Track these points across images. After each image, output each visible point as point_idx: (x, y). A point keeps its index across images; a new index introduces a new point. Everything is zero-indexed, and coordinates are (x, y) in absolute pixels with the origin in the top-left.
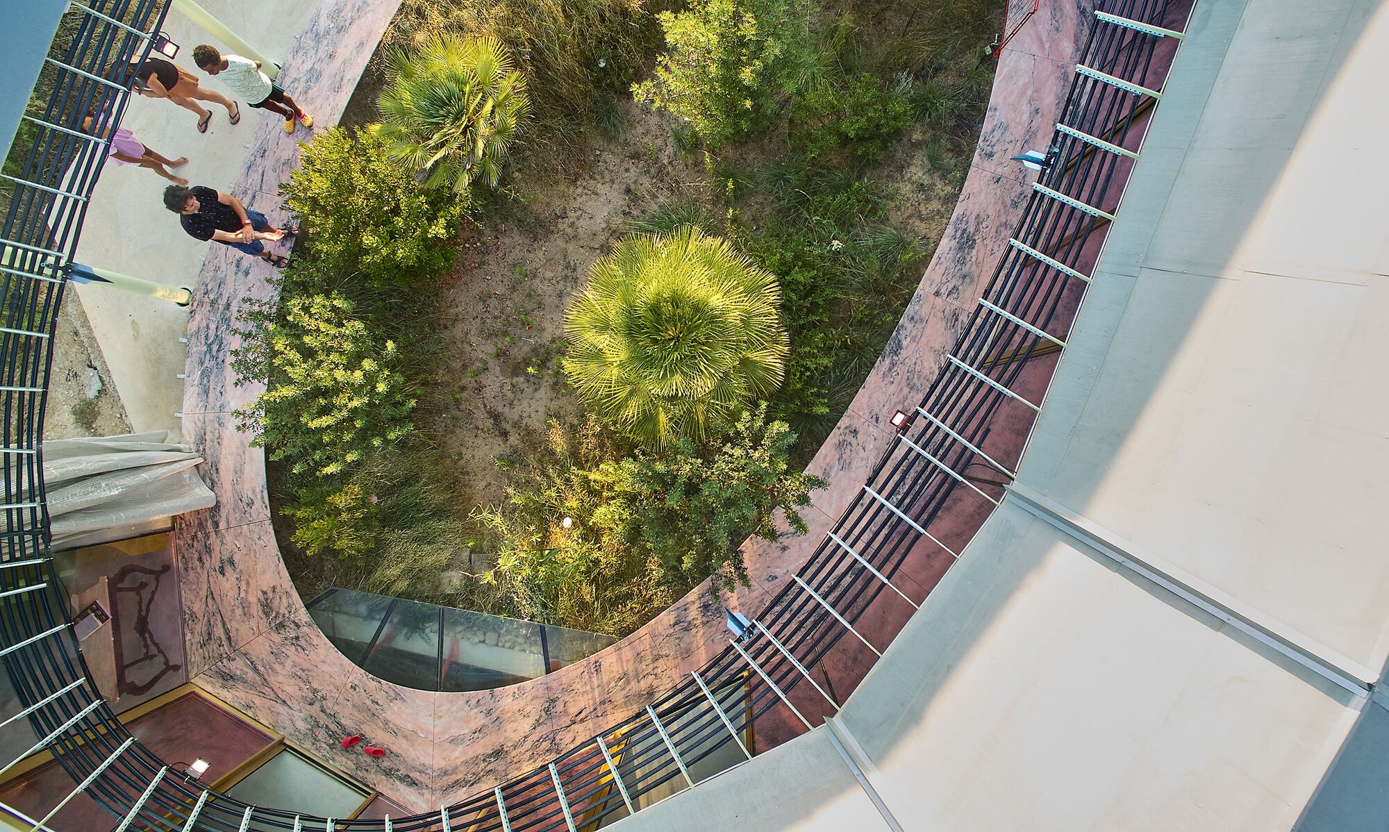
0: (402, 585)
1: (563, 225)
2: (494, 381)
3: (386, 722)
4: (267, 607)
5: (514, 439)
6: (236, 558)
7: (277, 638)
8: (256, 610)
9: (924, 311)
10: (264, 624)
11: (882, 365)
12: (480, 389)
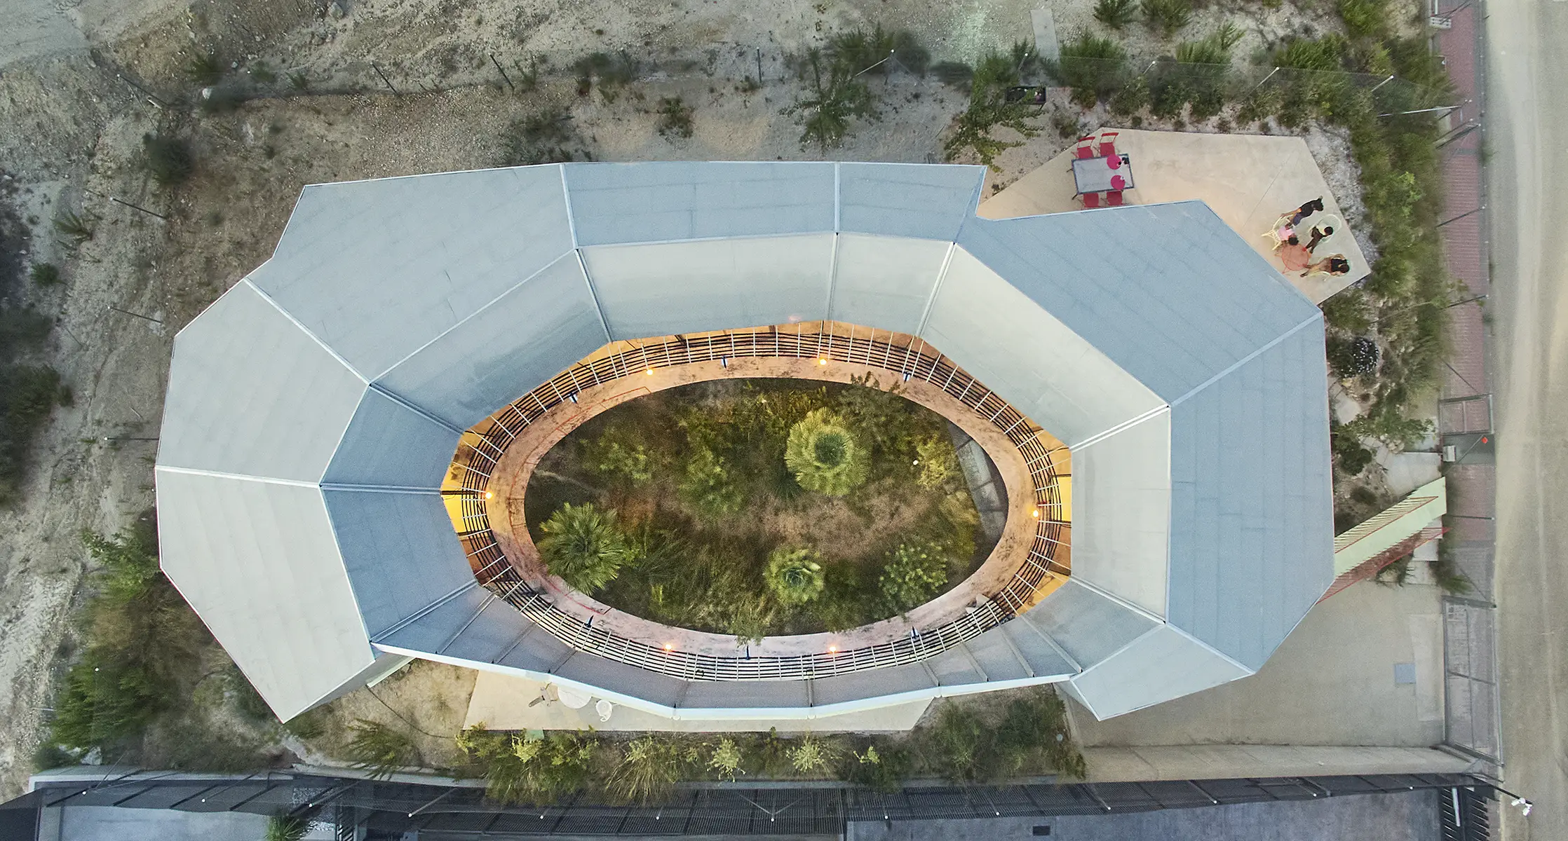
0: (972, 511)
1: (804, 532)
2: (880, 524)
3: (1022, 488)
4: (1007, 556)
5: (897, 503)
6: (996, 578)
7: (1015, 546)
8: (1010, 560)
9: (767, 370)
10: (1013, 554)
11: (795, 376)
12: (885, 528)
